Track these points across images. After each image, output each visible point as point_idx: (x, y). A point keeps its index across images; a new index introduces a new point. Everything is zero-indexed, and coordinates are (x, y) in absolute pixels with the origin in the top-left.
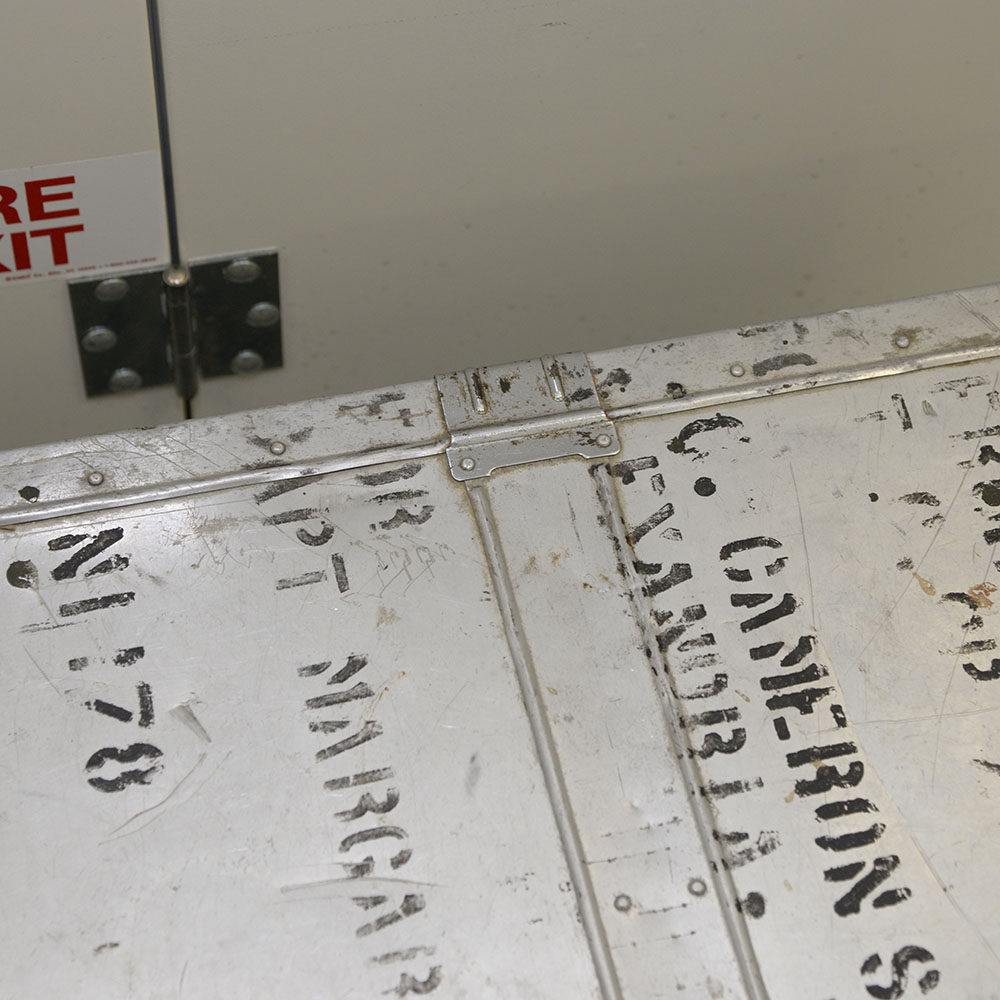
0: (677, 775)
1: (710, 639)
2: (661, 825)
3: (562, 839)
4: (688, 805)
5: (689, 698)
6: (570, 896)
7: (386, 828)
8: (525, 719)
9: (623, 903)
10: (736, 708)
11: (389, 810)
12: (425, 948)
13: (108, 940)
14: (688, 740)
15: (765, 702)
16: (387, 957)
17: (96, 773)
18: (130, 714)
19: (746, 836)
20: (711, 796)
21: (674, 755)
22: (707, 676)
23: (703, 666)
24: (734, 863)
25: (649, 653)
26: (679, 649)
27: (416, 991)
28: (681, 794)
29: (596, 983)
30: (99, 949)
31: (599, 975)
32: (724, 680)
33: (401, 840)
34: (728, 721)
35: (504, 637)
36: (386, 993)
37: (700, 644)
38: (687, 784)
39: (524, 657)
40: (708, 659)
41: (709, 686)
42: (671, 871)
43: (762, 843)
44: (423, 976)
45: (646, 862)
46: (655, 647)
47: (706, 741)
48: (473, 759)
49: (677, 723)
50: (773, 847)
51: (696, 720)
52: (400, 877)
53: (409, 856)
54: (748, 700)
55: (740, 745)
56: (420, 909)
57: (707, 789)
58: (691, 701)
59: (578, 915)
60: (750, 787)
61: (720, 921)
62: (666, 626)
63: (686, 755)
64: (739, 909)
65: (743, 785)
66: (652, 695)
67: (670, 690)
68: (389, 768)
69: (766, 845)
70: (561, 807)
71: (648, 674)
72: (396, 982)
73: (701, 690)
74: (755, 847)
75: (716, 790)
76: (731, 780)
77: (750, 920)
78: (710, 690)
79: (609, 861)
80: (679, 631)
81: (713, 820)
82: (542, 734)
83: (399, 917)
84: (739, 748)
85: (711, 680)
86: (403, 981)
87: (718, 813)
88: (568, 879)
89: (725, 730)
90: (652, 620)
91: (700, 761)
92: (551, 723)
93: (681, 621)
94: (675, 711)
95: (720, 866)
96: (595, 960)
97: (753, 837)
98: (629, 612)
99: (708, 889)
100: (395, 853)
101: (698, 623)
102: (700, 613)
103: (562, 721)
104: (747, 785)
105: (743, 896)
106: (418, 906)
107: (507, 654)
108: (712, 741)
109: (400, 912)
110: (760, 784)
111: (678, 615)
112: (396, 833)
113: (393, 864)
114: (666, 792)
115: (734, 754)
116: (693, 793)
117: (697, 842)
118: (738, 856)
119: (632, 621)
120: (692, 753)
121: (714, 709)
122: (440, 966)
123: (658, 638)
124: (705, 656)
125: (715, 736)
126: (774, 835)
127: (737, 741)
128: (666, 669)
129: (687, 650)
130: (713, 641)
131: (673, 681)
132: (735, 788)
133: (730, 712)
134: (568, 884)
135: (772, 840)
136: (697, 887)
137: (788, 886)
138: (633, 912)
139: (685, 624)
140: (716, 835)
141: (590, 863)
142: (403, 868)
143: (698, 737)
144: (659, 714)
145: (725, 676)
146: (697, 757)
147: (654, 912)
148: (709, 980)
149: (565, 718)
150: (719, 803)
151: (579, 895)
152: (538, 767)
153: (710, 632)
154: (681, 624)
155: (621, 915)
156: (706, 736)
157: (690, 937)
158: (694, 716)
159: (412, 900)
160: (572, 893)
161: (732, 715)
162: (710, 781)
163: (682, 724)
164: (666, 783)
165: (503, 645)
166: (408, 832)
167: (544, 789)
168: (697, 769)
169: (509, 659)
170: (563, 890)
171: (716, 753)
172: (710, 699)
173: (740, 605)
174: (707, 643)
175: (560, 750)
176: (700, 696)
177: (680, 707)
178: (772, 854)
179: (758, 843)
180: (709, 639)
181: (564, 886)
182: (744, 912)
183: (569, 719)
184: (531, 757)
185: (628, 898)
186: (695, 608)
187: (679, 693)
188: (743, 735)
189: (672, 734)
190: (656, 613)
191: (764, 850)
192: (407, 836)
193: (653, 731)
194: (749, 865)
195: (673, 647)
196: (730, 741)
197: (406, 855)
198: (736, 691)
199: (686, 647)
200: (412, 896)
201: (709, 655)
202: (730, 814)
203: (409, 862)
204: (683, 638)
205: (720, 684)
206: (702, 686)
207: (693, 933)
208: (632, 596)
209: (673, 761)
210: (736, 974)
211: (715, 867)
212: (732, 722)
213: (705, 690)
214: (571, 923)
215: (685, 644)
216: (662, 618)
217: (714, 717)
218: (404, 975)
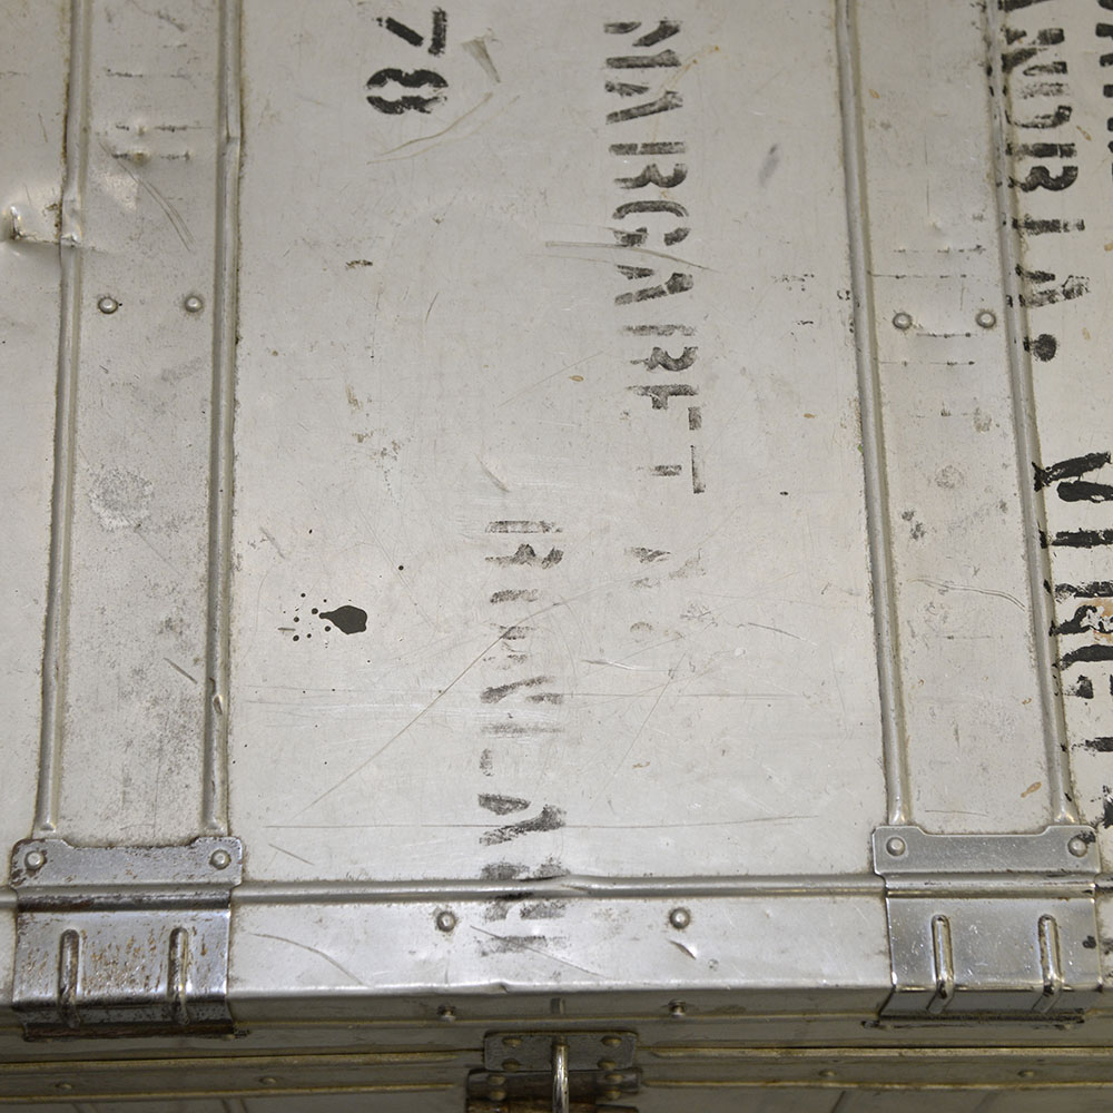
0: (991, 203)
1: (1062, 67)
2: (961, 251)
3: (851, 247)
4: (996, 235)
5: (1024, 126)
6: (848, 305)
7: (667, 203)
8: (839, 118)
9: (902, 321)
10: (1073, 145)
11: (674, 185)
12: (684, 327)
13: (361, 258)
14: (1012, 168)
15: (1108, 143)
16: (643, 328)
17: (376, 92)
18: (421, 39)
19: (1052, 277)
20: (1024, 230)
21: (993, 181)
22: (1049, 106)
23: (1047, 94)
24: (1033, 302)
25: (989, 71)
26: (1025, 73)
27: (666, 367)
28: (991, 223)
29: (856, 394)
30: (351, 265)
31: (861, 388)
32: (1067, 113)
33: (681, 218)
34: (1061, 156)
35: (834, 29)
36: (635, 362)
37: (1050, 71)
38: (1000, 213)
39: (851, 53)
40: (1054, 89)
41: (1049, 117)
42: (961, 299)
43: (1068, 287)
44: (676, 354)
45: (937, 285)
46: (998, 65)
47: (1032, 174)
48: (773, 150)
49: (1004, 149)
50: (1080, 293)
51: (1026, 150)
52: (671, 254)
53: (686, 235)
54: (1088, 138)
55: (1068, 184)
56: (686, 289)
57: (1021, 223)
58: (1024, 130)
59: (852, 324)
60: (1069, 228)
61: (1003, 356)
62: (1017, 46)
63: (1006, 183)
64: (1027, 347)
65: (1062, 225)
66: (982, 117)
67: (1003, 114)
68: (682, 144)
69: (1072, 290)
70: (857, 214)
71: (983, 93)
72: (648, 354)
73: (1040, 120)
74: (1059, 290)
75: (1030, 225)
76: (1049, 218)
77: (1036, 362)
78: (1049, 122)
79: (897, 277)
80: (1030, 53)
81: (1020, 255)
82: (853, 137)
83: (663, 293)
84: (1066, 186)
85: (1052, 112)
86: (653, 355)
87: (1028, 249)
88: (849, 289)
89: (1055, 166)
90: (1001, 37)
91: (1020, 194)
92: (866, 127)
93: (1034, 43)
94: (1004, 137)
95: (1016, 301)
96: (860, 373)
97: (1060, 280)
98: (978, 25)
99: (998, 323)
100: (672, 230)
101: (1053, 48)
102: (1058, 38)
103: (878, 127)
104: (1065, 225)
105: (1034, 337)
106: (685, 286)
107: (833, 47)
108: (1038, 175)
109: (665, 288)
110: (1081, 226)
111: (1032, 36)
112: (676, 210)
113: (666, 240)
114: (975, 218)
115: (1059, 192)
116: (1005, 223)
117: (997, 275)
118: (1039, 296)
119: (979, 35)
120: (1013, 183)
121: (1049, 142)
122: (696, 348)
123: (1004, 57)
124: (1052, 85)
125: (1043, 171)
126: (1083, 281)
127: (1068, 177)
128: (1005, 91)
129: (1033, 75)
130: (1064, 70)
131: (1009, 104)
132: (1052, 226)
133: (1066, 148)
134: (848, 293)
135: (1080, 285)
136: (987, 319)
137: (1087, 335)
138: (911, 332)
139: (1037, 46)
140: (1019, 270)
141: (876, 276)
142: (676, 246)
143: (1024, 168)
144: (986, 137)
145: (1069, 109)
146: (1018, 189)
147: (934, 335)
148: (977, 412)
149: (882, 125)
150: (1030, 239)
151: (857, 304)
152: (841, 170)
153: (1063, 59)
154: (1032, 46)
155: (899, 333)
156: (1033, 168)
157: (968, 366)
158: (1024, 146)
159: (680, 279)
160: (850, 302)
161: (1068, 151)
162: (1027, 215)
163: (1009, 151)
164: (976, 210)
165: (830, 36)
166: (689, 211)
167: (842, 193)
168: (1015, 200)
169: (834, 54)
170: (840, 298)
171: (1040, 188)
172: (1046, 131)
173: (1105, 35)
174: (1058, 71)
175: (868, 157)
176: (1036, 126)
177: (1011, 134)
178: (1076, 300)
179: (1064, 286)
180: (1060, 67)
181: (845, 296)
182: (1032, 352)
183: (886, 126)
184: (836, 159)
185: (909, 317)
186: (1053, 32)
187: (1013, 119)
188: (1074, 173)
189: (995, 159)
190: (1008, 31)
191: (1068, 295)
192: (687, 215)
193: (975, 153)
194: (1048, 306)
195: (1018, 70)
196: (1058, 178)
197: (682, 234)
198: (1078, 128)
199: (1033, 72)
200: (681, 275)
201: (1057, 84)
202: (1040, 252)
203: (684, 241)
204: (1032, 62)
205: (1061, 116)
206: (1041, 115)
207: (971, 363)
208: (984, 7)
209: (990, 189)
210: (1009, 411)
211: (1010, 302)
212: (1065, 158)
213: (1043, 121)
214: (844, 332)
215: (1033, 68)
216: (1012, 37)
217: (1047, 150)
218: (656, 349)
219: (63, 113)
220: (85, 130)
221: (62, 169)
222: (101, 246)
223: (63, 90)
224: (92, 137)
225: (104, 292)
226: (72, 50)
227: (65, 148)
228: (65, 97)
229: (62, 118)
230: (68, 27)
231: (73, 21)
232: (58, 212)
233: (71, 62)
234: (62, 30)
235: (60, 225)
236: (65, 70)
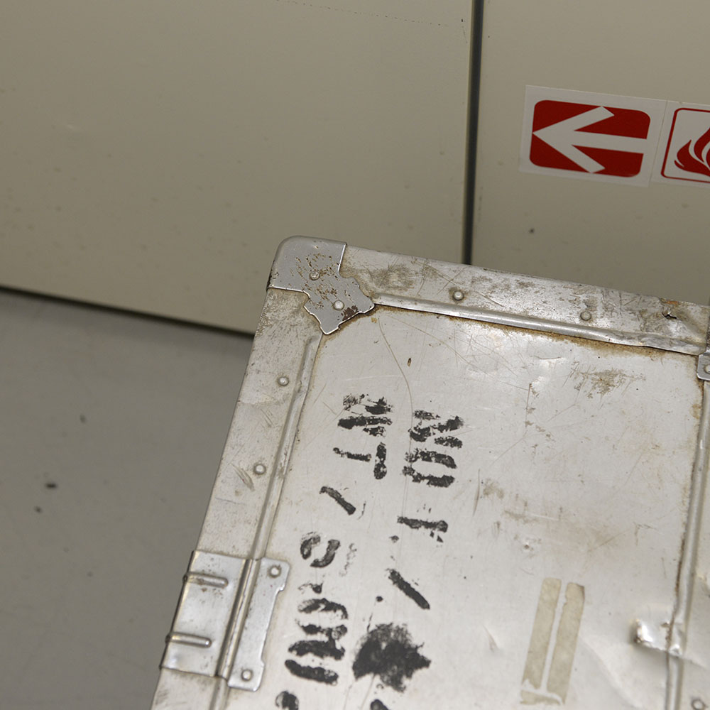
219: (678, 559)
220: (693, 575)
221: (674, 598)
222: (697, 660)
223: (679, 543)
224: (697, 581)
225: (696, 695)
226: (689, 518)
227: (678, 585)
228: (680, 548)
229: (676, 563)
230: (687, 501)
231: (691, 497)
232: (668, 629)
233: (687, 526)
234: (683, 502)
235: (669, 638)
236: (682, 530)
